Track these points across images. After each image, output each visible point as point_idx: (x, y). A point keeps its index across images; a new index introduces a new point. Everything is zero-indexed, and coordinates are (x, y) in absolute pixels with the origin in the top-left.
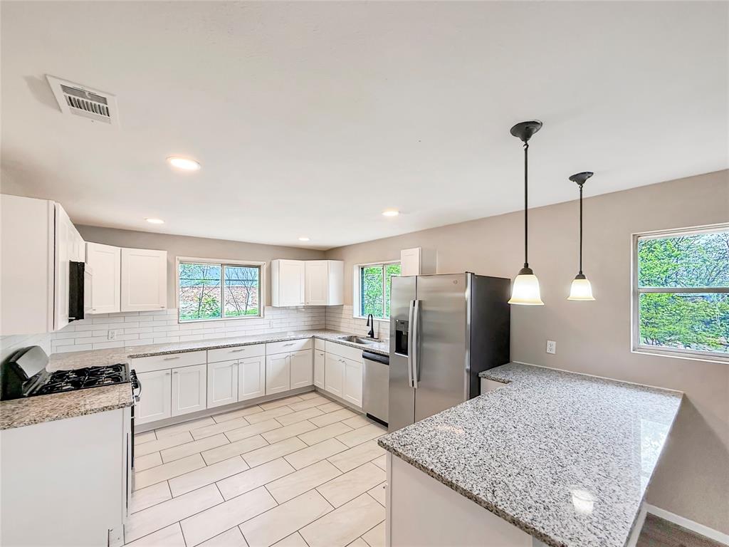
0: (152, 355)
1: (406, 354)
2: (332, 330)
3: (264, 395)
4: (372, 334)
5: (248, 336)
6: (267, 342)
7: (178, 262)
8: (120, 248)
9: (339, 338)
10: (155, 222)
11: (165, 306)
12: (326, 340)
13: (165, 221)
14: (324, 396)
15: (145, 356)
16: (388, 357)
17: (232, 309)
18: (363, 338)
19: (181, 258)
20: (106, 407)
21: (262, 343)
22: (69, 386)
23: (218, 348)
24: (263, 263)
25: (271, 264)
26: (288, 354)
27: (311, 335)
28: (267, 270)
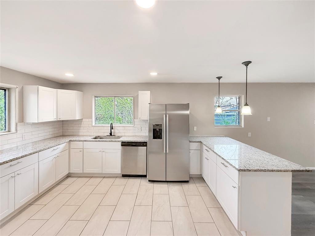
2: (71, 135)
4: (111, 133)
6: (40, 151)
9: (92, 139)
12: (85, 141)
16: (147, 142)
18: (105, 137)
21: (36, 153)
24: (15, 86)
25: (23, 87)
26: (54, 156)
27: (68, 141)
28: (19, 92)
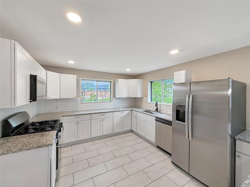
0: (71, 116)
1: (184, 122)
2: (138, 107)
3: (112, 133)
4: (157, 110)
5: (107, 109)
6: (114, 112)
7: (81, 80)
8: (60, 74)
9: (143, 111)
10: (71, 63)
11: (76, 96)
12: (137, 111)
13: (74, 62)
14: (136, 134)
15: (68, 116)
16: (171, 122)
17: (101, 98)
18: (153, 111)
19: (82, 78)
20: (39, 146)
21: (112, 112)
22: (33, 131)
23: (95, 113)
24: (112, 80)
25: (115, 80)
26: (122, 117)
27: (131, 109)
28: (113, 83)
